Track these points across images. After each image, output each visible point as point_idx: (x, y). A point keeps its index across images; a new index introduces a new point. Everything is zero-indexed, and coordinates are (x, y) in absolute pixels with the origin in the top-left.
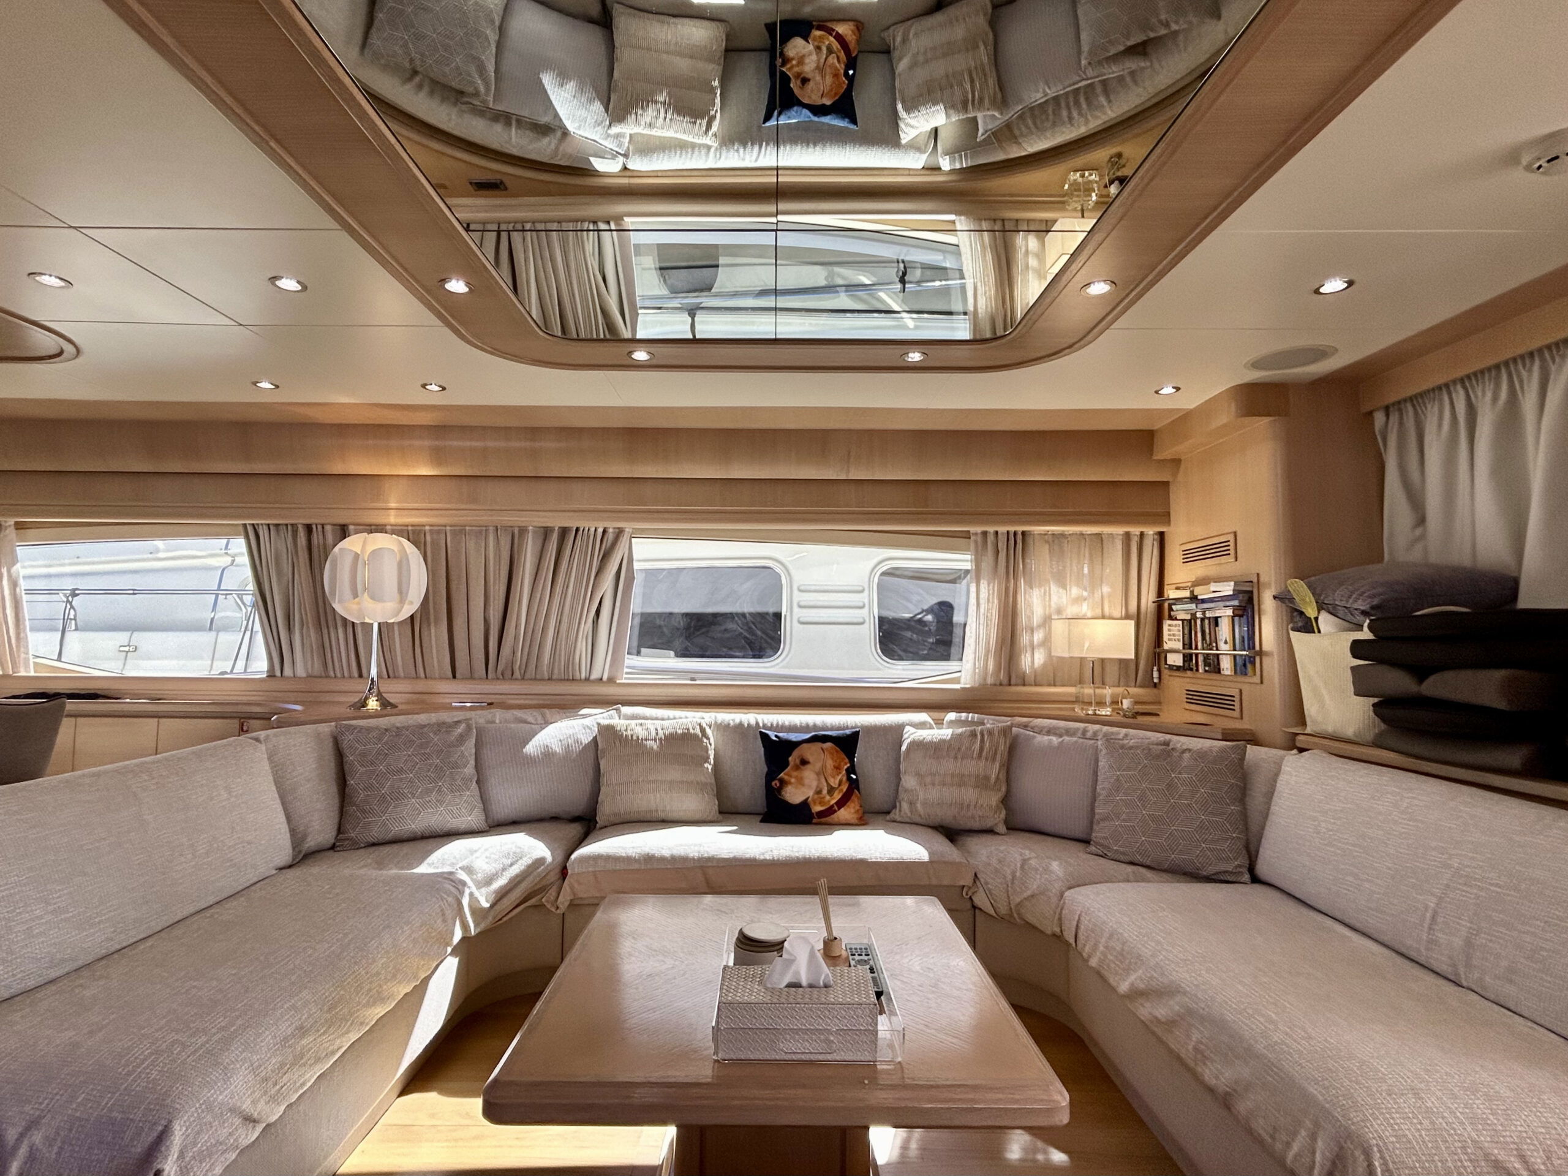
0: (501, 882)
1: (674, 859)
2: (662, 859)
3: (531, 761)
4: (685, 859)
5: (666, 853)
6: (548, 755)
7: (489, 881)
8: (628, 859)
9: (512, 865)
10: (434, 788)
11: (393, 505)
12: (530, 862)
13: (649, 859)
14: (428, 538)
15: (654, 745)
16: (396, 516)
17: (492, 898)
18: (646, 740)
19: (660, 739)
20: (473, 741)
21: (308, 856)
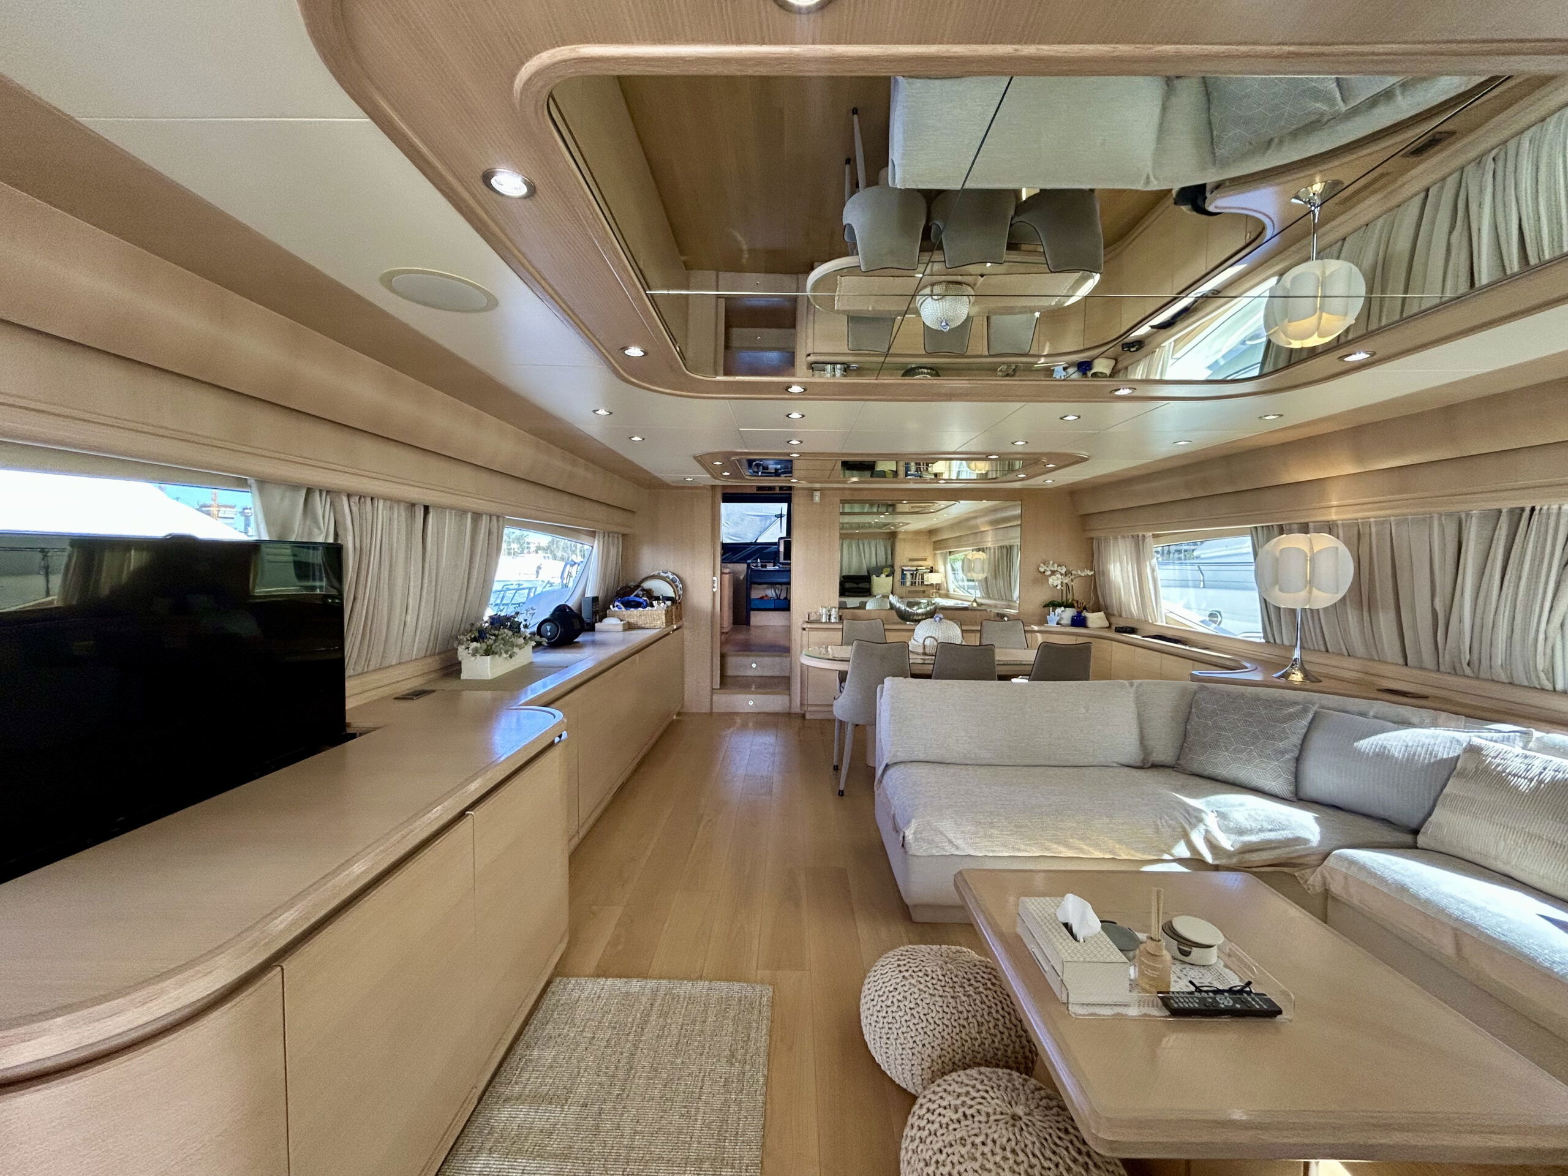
0: (1253, 838)
1: (1427, 902)
2: (1415, 897)
3: (1359, 755)
4: (1442, 911)
5: (1424, 894)
6: (1382, 756)
7: (1241, 832)
8: (1382, 880)
9: (1271, 830)
10: (1246, 749)
11: (1335, 503)
12: (1291, 836)
13: (1403, 889)
14: (1373, 530)
15: (1523, 785)
16: (1337, 513)
17: (1238, 846)
18: (1515, 775)
19: (1540, 782)
20: (1305, 722)
21: (1155, 766)
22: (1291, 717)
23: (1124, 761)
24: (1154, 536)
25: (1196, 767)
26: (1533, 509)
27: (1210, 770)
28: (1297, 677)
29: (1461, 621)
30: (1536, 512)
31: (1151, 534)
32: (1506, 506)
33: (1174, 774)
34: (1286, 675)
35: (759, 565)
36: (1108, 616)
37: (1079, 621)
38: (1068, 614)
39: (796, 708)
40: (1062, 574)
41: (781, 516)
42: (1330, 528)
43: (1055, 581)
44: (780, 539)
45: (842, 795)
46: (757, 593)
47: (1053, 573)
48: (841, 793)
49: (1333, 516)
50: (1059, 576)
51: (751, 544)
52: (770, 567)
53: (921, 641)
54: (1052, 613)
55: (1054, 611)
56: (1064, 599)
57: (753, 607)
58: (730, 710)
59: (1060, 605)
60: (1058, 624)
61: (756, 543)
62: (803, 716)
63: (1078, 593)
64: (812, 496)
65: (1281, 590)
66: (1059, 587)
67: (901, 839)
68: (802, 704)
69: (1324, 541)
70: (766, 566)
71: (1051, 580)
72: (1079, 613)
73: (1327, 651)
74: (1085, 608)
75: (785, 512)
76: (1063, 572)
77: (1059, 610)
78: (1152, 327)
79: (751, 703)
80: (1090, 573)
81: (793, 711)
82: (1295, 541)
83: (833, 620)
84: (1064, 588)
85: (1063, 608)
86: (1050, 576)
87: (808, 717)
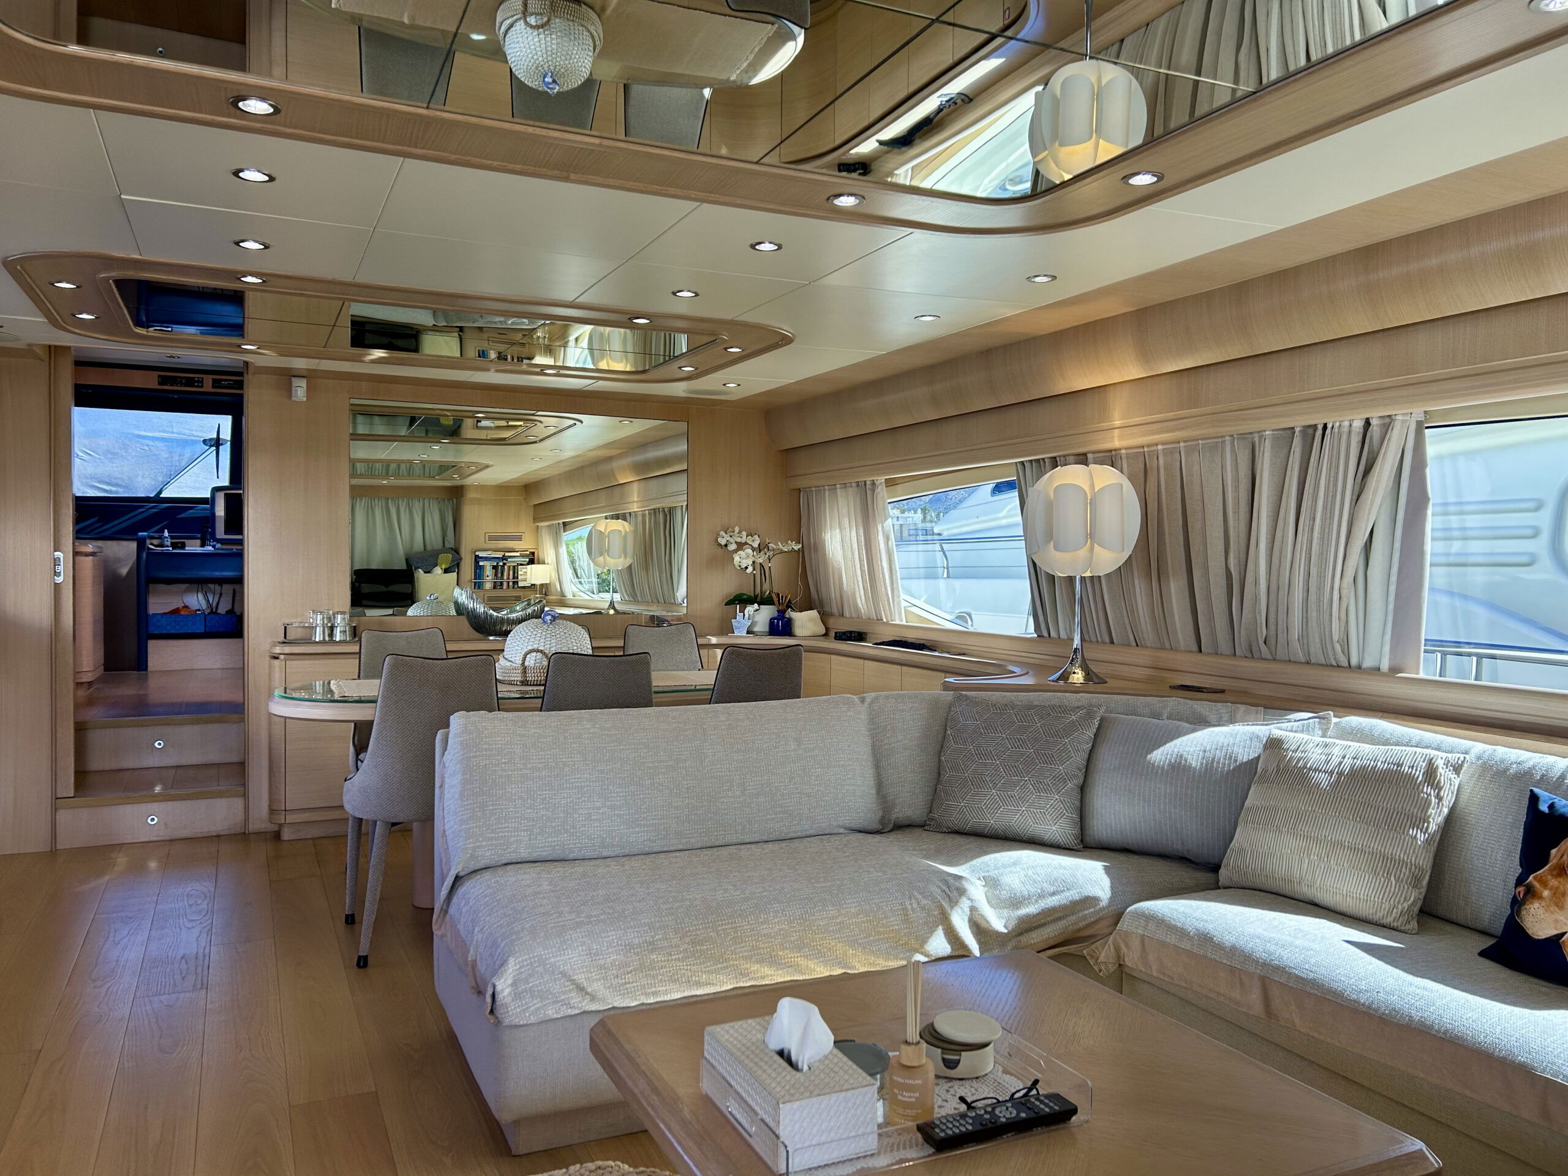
0: (1031, 909)
1: (1234, 951)
2: (1219, 947)
3: (1154, 771)
4: (1247, 957)
5: (1229, 939)
6: (1178, 768)
7: (1015, 902)
8: (1181, 932)
9: (1054, 894)
10: (1019, 781)
11: (1117, 423)
12: (1077, 897)
13: (1205, 939)
14: (1161, 461)
15: (1323, 779)
16: (1121, 438)
17: (1012, 924)
18: (1316, 770)
19: (1340, 774)
20: (1090, 733)
21: (901, 827)
22: (1072, 728)
23: (857, 823)
24: (890, 483)
25: (955, 819)
26: (1325, 427)
27: (974, 820)
28: (1078, 677)
29: (1256, 582)
30: (1328, 431)
31: (881, 479)
32: (1299, 422)
33: (925, 834)
34: (1065, 677)
35: (168, 542)
36: (824, 616)
37: (781, 627)
38: (761, 616)
39: (260, 819)
40: (753, 549)
41: (217, 443)
42: (1111, 458)
43: (744, 559)
44: (216, 490)
45: (365, 965)
46: (160, 603)
47: (741, 546)
48: (363, 962)
49: (1116, 441)
50: (750, 551)
51: (147, 499)
52: (193, 547)
53: (518, 661)
54: (740, 615)
55: (742, 611)
56: (758, 591)
57: (153, 630)
58: (102, 842)
59: (751, 601)
60: (748, 632)
61: (158, 499)
62: (277, 836)
63: (778, 582)
64: (289, 390)
65: (1056, 548)
66: (750, 569)
67: (489, 1000)
68: (272, 811)
69: (1106, 476)
70: (183, 546)
71: (737, 559)
72: (781, 613)
73: (1112, 642)
74: (789, 605)
75: (226, 434)
76: (756, 545)
77: (750, 609)
78: (881, 143)
79: (155, 821)
80: (797, 547)
81: (253, 827)
82: (1072, 475)
83: (338, 637)
84: (757, 572)
85: (756, 606)
86: (736, 551)
87: (286, 835)
